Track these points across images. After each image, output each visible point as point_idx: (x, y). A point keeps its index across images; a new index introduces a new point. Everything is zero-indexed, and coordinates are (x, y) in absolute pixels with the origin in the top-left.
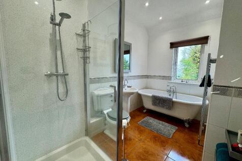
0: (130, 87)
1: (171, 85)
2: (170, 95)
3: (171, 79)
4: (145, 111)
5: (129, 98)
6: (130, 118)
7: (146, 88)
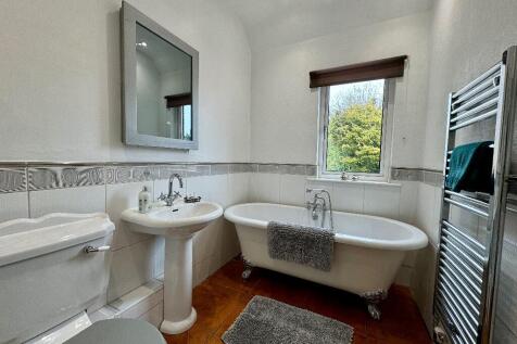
0: (195, 200)
1: (317, 189)
2: (315, 218)
3: (313, 173)
4: (246, 274)
5: (190, 245)
6: (194, 313)
7: (249, 199)
